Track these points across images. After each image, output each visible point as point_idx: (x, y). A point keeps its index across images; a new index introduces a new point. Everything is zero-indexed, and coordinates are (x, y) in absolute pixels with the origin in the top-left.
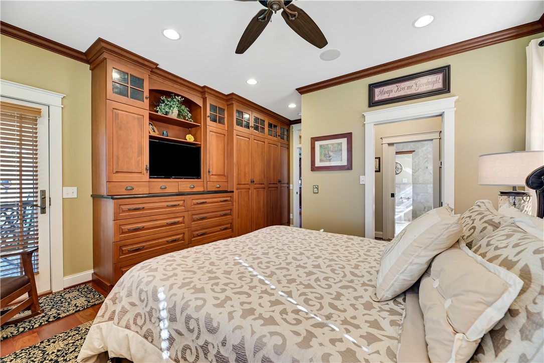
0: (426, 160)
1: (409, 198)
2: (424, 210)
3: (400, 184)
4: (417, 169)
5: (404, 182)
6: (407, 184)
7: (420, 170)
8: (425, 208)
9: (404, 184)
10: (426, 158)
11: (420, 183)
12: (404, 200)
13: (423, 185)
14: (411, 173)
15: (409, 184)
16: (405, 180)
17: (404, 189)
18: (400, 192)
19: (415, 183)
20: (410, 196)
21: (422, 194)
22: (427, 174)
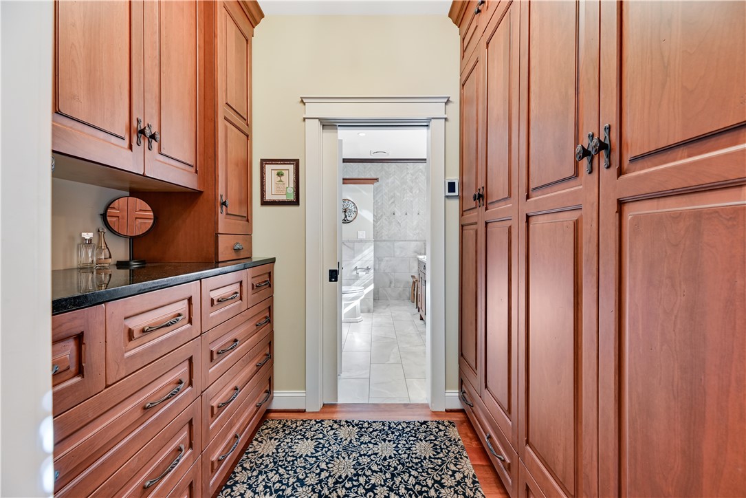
0: (393, 200)
1: (368, 269)
2: (390, 286)
4: (379, 215)
5: (360, 237)
6: (366, 241)
7: (384, 217)
8: (391, 283)
9: (361, 241)
10: (392, 197)
11: (384, 241)
12: (361, 274)
13: (388, 244)
14: (372, 221)
15: (369, 241)
16: (362, 235)
17: (361, 251)
18: (354, 257)
19: (377, 239)
20: (371, 264)
21: (387, 259)
22: (394, 223)
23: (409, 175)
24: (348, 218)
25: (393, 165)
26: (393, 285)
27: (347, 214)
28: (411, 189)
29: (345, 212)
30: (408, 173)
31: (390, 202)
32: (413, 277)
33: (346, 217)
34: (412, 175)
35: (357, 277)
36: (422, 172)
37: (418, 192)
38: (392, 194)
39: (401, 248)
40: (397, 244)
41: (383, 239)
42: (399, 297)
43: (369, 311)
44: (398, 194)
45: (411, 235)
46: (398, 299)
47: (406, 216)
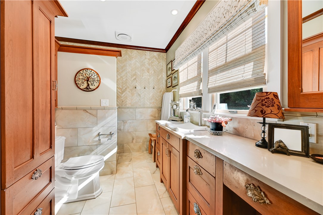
0: (134, 77)
1: (111, 134)
2: (132, 142)
3: (97, 109)
4: (124, 88)
5: (103, 105)
6: (109, 109)
7: (128, 90)
8: (133, 139)
9: (104, 108)
10: (134, 75)
11: (128, 108)
12: (103, 140)
13: (131, 110)
14: (115, 90)
15: (112, 109)
16: (105, 103)
17: (104, 118)
18: (97, 124)
19: (121, 107)
20: (114, 130)
21: (130, 121)
22: (135, 94)
23: (147, 59)
24: (91, 87)
25: (135, 51)
26: (134, 141)
27: (89, 83)
28: (148, 69)
29: (88, 81)
30: (146, 58)
31: (133, 79)
32: (150, 135)
33: (88, 85)
34: (149, 60)
35: (99, 143)
36: (156, 58)
37: (153, 72)
38: (134, 72)
39: (140, 113)
40: (137, 110)
41: (127, 106)
42: (139, 150)
43: (112, 173)
44: (138, 73)
45: (148, 103)
46: (138, 151)
47: (144, 89)
